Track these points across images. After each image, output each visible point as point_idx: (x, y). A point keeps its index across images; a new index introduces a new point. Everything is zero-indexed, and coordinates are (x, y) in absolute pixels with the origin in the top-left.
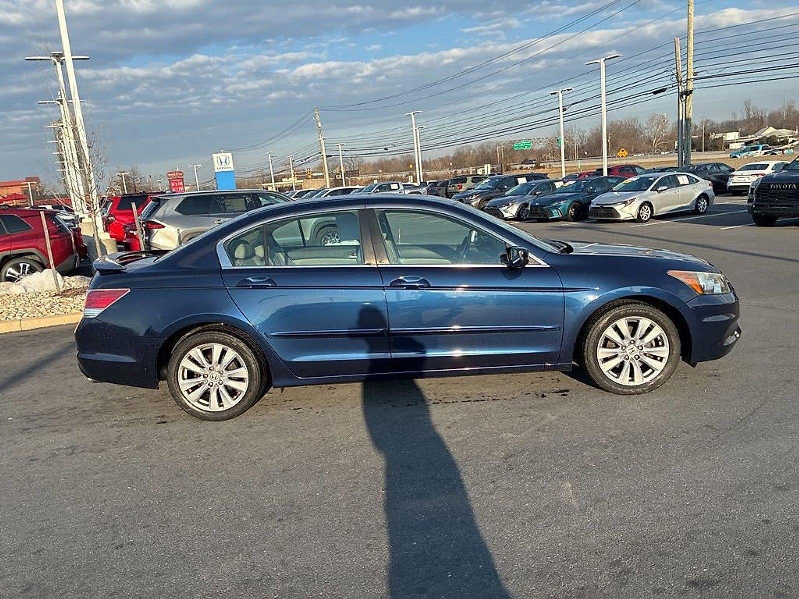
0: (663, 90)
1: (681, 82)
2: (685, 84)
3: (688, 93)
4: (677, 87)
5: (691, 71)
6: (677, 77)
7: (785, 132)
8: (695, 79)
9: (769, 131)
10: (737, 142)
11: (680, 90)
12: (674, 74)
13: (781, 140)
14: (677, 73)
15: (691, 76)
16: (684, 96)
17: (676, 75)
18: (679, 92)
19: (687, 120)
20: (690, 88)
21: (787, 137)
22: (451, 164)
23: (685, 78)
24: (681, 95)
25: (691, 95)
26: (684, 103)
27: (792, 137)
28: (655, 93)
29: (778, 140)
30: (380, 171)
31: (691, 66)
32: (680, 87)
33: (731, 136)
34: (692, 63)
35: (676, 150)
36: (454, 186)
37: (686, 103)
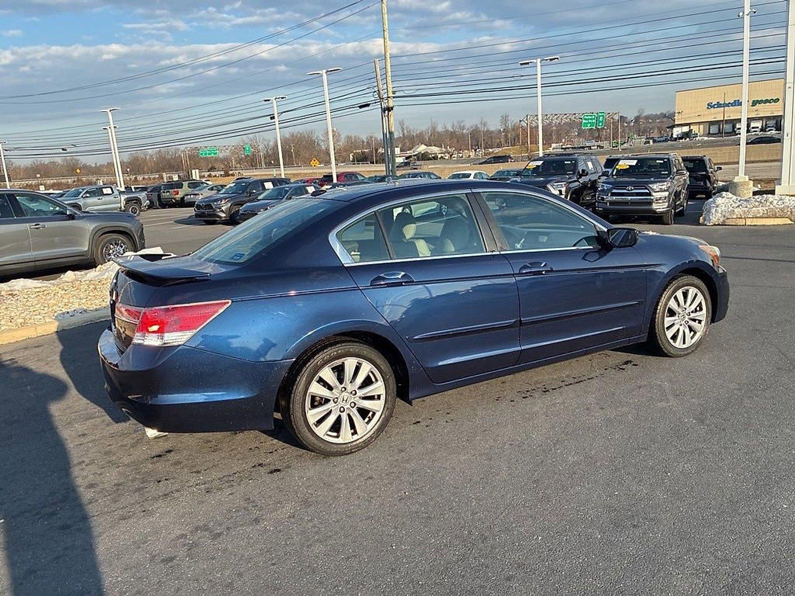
0: (368, 105)
1: (383, 99)
2: (387, 101)
3: (389, 109)
4: (379, 103)
5: (390, 90)
6: (379, 94)
7: (435, 149)
8: (394, 97)
9: (422, 148)
10: (399, 157)
11: (383, 106)
12: (375, 91)
13: (433, 155)
14: (378, 91)
15: (391, 95)
16: (387, 112)
17: (378, 92)
18: (381, 108)
19: (391, 133)
20: (391, 105)
21: (437, 153)
22: (128, 170)
23: (385, 96)
24: (384, 110)
25: (392, 111)
26: (386, 117)
27: (441, 153)
28: (361, 107)
29: (431, 156)
30: (38, 176)
31: (390, 86)
32: (382, 103)
34: (390, 83)
35: (352, 162)
36: (169, 192)
37: (388, 117)
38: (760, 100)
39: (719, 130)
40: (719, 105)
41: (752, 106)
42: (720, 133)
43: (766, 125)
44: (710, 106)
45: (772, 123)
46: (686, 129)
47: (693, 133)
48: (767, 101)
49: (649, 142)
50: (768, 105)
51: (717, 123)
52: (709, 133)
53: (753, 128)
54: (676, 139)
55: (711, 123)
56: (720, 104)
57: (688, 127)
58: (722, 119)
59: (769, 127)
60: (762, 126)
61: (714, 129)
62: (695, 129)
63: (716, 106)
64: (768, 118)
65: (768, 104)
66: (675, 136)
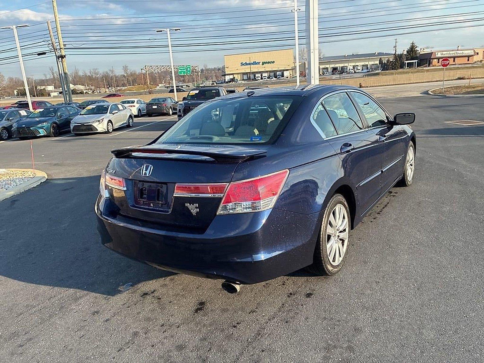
0: (44, 53)
1: (56, 49)
2: (60, 51)
3: (62, 57)
4: (54, 52)
5: (62, 43)
6: (53, 46)
7: (80, 87)
8: (65, 49)
10: (54, 92)
11: (57, 55)
12: (50, 44)
13: (80, 91)
14: (52, 43)
15: (62, 46)
16: (60, 59)
17: (52, 44)
18: (56, 56)
19: (65, 74)
20: (63, 54)
21: (82, 90)
23: (58, 47)
24: (58, 57)
25: (65, 58)
26: (61, 63)
27: (86, 90)
28: (39, 54)
29: (78, 92)
31: (61, 41)
32: (56, 52)
33: (50, 88)
34: (61, 38)
37: (62, 63)
38: (265, 61)
39: (248, 78)
40: (246, 64)
41: (262, 65)
42: (249, 79)
43: (270, 75)
44: (242, 64)
45: (272, 74)
46: (231, 77)
47: (236, 79)
48: (269, 63)
49: (214, 84)
50: (270, 65)
51: (247, 73)
52: (243, 79)
53: (264, 77)
55: (244, 74)
56: (247, 64)
57: (232, 75)
58: (250, 71)
59: (271, 76)
60: (268, 76)
61: (245, 77)
62: (236, 76)
63: (245, 64)
64: (270, 72)
65: (269, 64)
66: (227, 81)
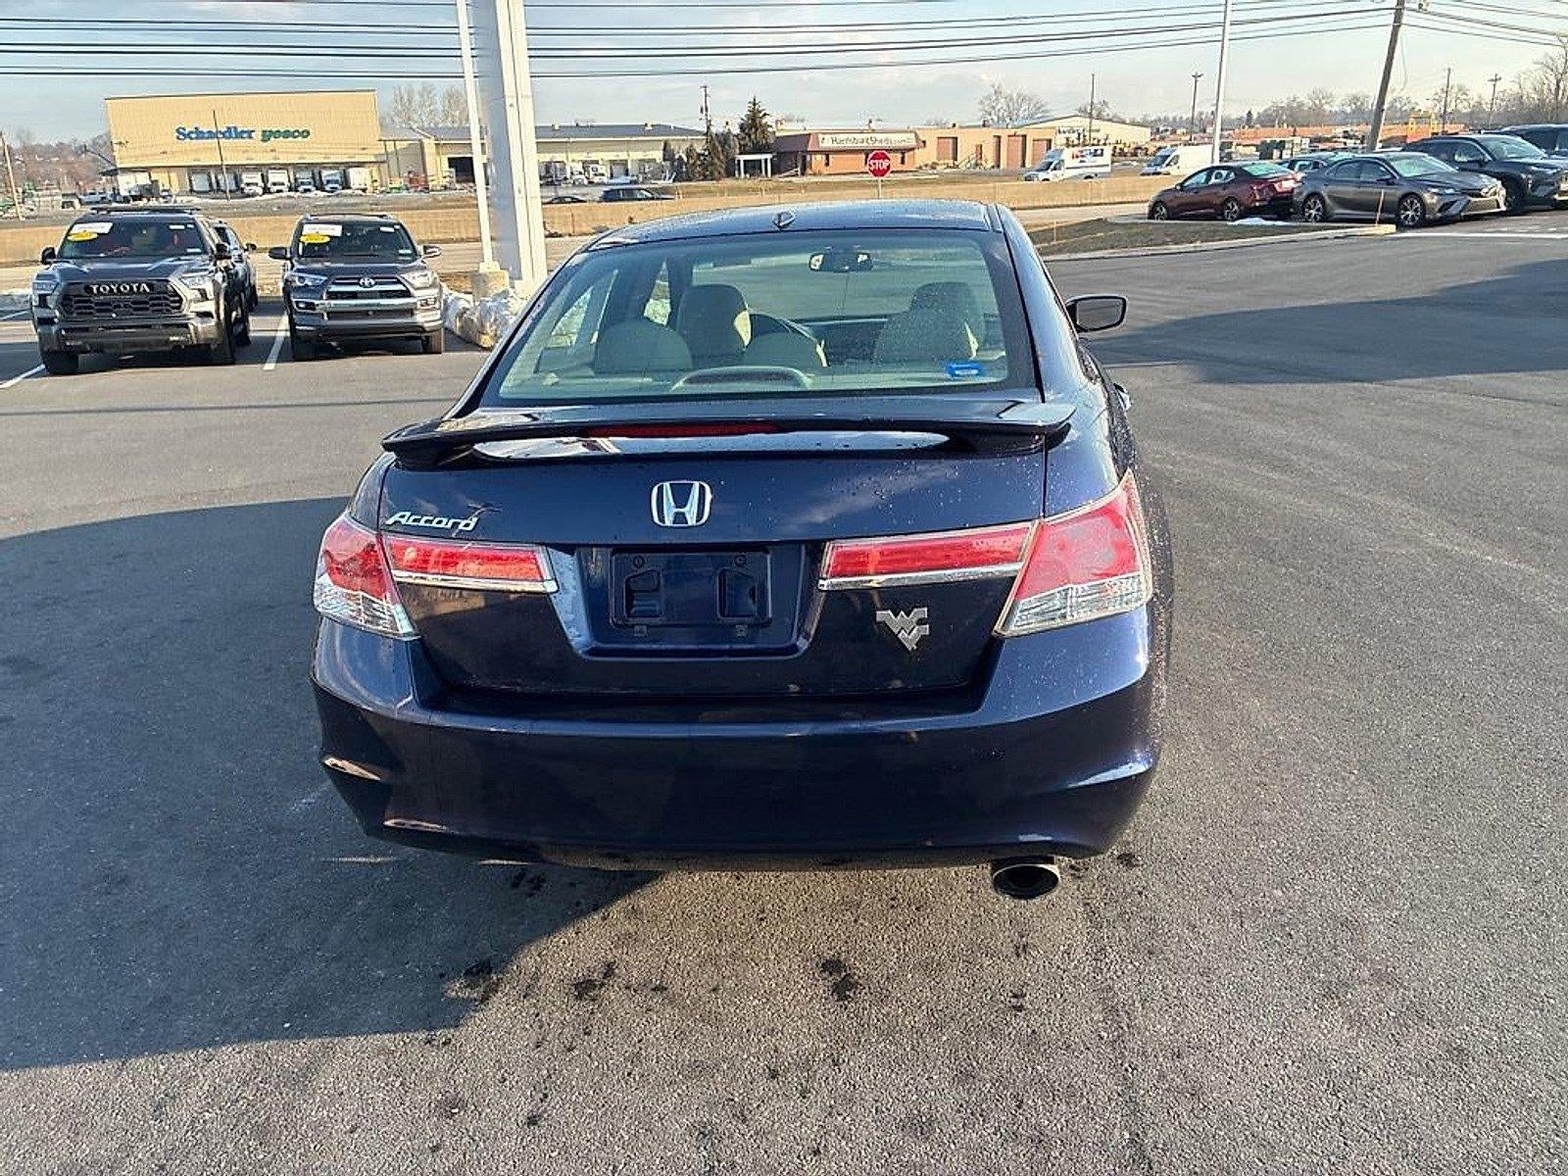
38: (274, 130)
39: (211, 185)
40: (199, 134)
41: (264, 141)
42: (215, 190)
43: (296, 179)
44: (182, 134)
45: (305, 176)
46: (143, 179)
47: (161, 188)
48: (287, 134)
49: (71, 204)
50: (291, 142)
51: (204, 169)
52: (192, 190)
53: (274, 184)
54: (126, 200)
55: (193, 170)
56: (202, 132)
57: (146, 174)
58: (219, 163)
59: (302, 183)
60: (289, 181)
61: (200, 182)
62: (161, 178)
63: (193, 136)
64: (297, 167)
65: (291, 139)
66: (124, 193)
